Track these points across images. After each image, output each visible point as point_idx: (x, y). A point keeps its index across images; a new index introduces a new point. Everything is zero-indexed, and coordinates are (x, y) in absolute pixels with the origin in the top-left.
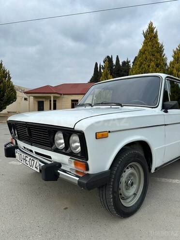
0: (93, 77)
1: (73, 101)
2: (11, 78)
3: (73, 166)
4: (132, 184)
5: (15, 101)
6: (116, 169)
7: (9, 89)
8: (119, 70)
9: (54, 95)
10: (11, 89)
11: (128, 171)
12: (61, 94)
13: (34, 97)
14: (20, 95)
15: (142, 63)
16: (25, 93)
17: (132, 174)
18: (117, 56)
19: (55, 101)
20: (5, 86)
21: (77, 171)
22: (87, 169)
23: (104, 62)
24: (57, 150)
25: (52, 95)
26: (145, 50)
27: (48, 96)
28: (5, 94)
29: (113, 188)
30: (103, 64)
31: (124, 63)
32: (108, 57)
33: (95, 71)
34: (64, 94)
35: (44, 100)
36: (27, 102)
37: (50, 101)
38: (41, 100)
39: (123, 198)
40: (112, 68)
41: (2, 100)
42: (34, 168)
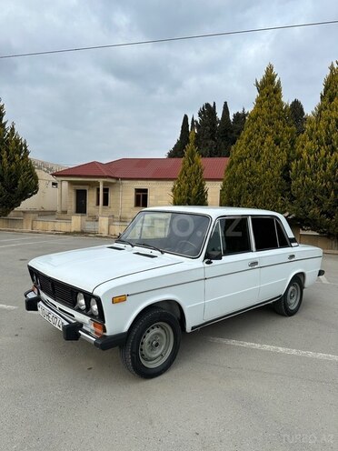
0: (178, 142)
1: (138, 191)
2: (29, 153)
3: (92, 327)
4: (157, 345)
5: (36, 192)
6: (136, 330)
7: (26, 173)
8: (226, 131)
9: (106, 180)
10: (29, 174)
11: (153, 332)
12: (117, 179)
13: (70, 182)
14: (44, 178)
15: (251, 137)
16: (53, 175)
17: (158, 334)
18: (226, 103)
19: (106, 190)
20: (18, 168)
21: (96, 333)
22: (105, 331)
23: (200, 115)
24: (79, 310)
25: (101, 181)
26: (258, 115)
27: (94, 182)
28: (19, 182)
29: (132, 349)
30: (197, 118)
31: (237, 116)
32: (207, 105)
33: (182, 131)
34: (122, 179)
35: (86, 188)
36: (57, 191)
37: (98, 190)
38: (81, 188)
39: (146, 360)
40: (214, 125)
41: (14, 193)
42: (57, 326)
